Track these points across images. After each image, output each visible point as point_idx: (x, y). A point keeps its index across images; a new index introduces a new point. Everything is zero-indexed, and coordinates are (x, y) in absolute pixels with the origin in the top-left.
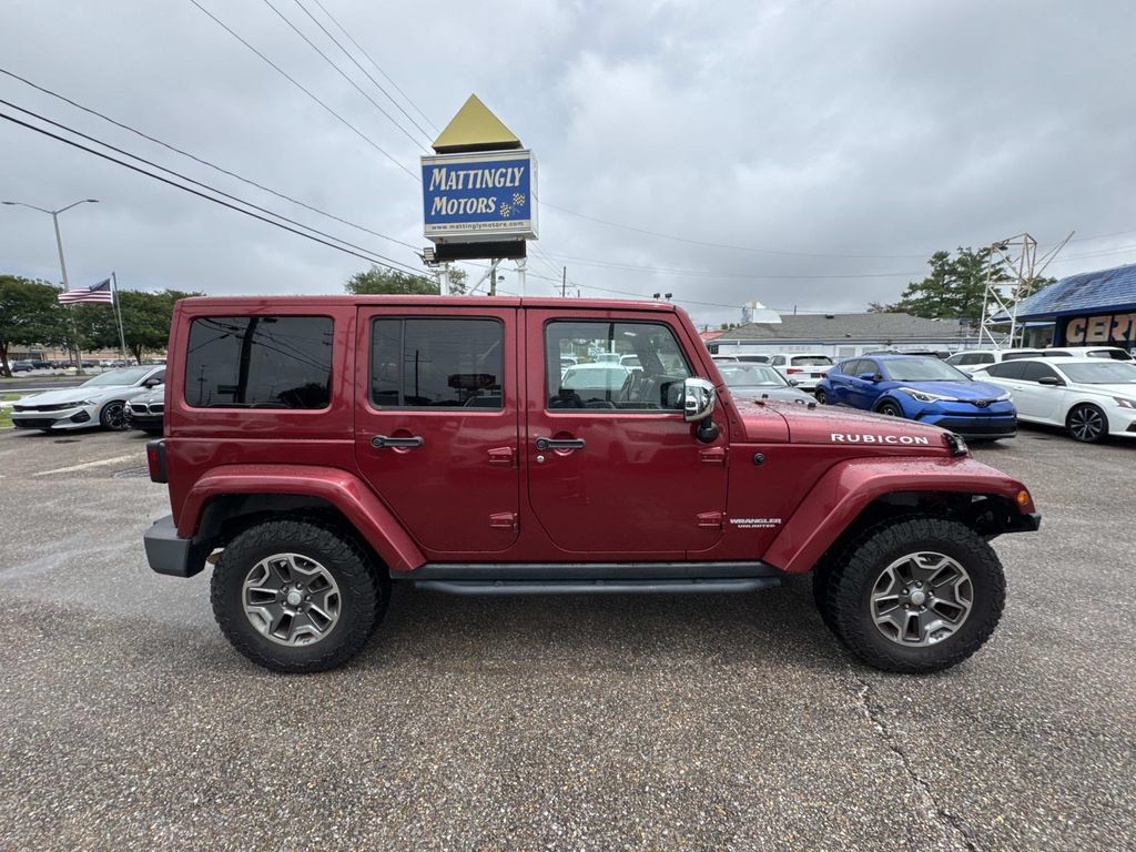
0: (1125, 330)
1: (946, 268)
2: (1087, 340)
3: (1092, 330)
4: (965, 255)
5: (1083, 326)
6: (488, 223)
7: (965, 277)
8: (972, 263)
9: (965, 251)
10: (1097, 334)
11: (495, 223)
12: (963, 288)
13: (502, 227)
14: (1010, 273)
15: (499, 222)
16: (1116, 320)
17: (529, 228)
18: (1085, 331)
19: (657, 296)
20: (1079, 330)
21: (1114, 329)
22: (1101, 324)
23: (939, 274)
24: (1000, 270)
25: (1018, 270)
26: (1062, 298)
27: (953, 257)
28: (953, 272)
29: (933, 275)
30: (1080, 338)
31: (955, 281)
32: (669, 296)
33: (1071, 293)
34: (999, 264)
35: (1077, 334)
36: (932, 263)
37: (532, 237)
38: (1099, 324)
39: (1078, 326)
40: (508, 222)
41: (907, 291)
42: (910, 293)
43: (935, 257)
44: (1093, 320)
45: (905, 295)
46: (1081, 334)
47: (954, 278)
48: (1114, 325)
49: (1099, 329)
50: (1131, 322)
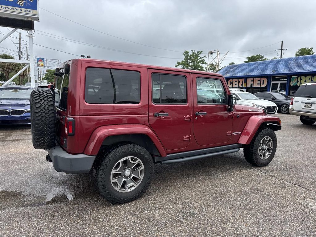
0: (242, 84)
1: (188, 57)
2: (233, 86)
3: (234, 83)
4: (194, 53)
5: (232, 82)
6: (9, 7)
7: (194, 61)
8: (196, 56)
9: (193, 51)
10: (235, 84)
11: (14, 8)
12: (193, 65)
13: (19, 11)
14: (206, 61)
15: (17, 8)
16: (239, 80)
17: (37, 15)
18: (232, 83)
19: (83, 56)
20: (231, 83)
21: (239, 83)
23: (186, 59)
24: (204, 60)
25: (216, 62)
26: (227, 72)
27: (190, 53)
28: (190, 59)
29: (184, 59)
31: (191, 62)
32: (89, 57)
33: (229, 71)
34: (203, 57)
36: (184, 55)
37: (38, 20)
38: (236, 81)
39: (231, 82)
40: (23, 9)
41: (177, 65)
42: (178, 66)
43: (185, 52)
44: (234, 80)
45: (176, 66)
46: (232, 84)
47: (190, 61)
48: (239, 82)
49: (236, 83)
50: (243, 81)
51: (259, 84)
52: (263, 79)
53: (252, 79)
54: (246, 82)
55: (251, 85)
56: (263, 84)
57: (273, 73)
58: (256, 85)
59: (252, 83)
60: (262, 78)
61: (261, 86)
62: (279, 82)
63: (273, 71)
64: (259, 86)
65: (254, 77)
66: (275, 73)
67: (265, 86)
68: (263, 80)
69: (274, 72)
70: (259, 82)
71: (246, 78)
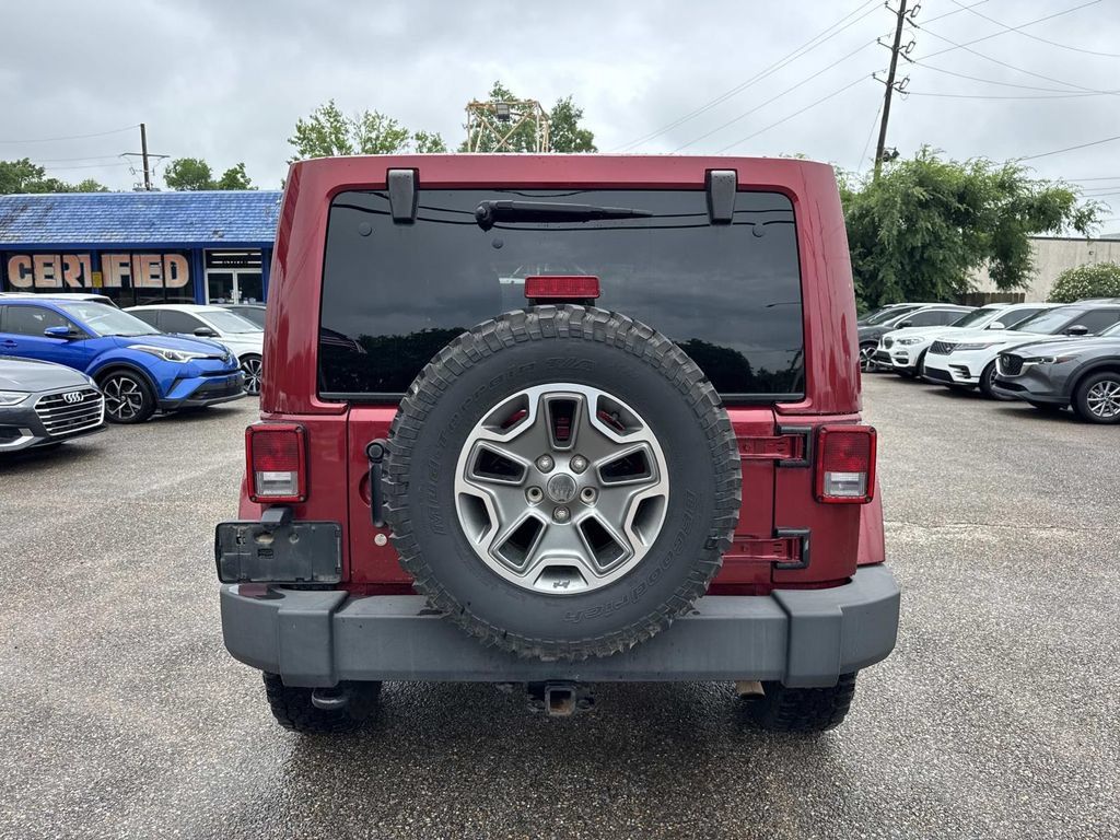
0: (78, 275)
2: (37, 285)
3: (41, 272)
5: (27, 265)
10: (48, 277)
16: (65, 261)
18: (32, 271)
20: (23, 272)
21: (66, 272)
22: (49, 265)
30: (27, 282)
33: (10, 219)
35: (22, 277)
38: (47, 262)
39: (21, 265)
44: (39, 259)
46: (28, 276)
48: (65, 267)
49: (49, 271)
50: (82, 265)
51: (157, 277)
52: (169, 258)
53: (126, 258)
54: (97, 266)
55: (125, 279)
56: (174, 277)
57: (219, 240)
58: (143, 281)
59: (126, 271)
60: (165, 256)
61: (168, 286)
62: (235, 272)
63: (215, 232)
64: (161, 286)
65: (133, 250)
66: (225, 240)
67: (185, 283)
68: (173, 263)
69: (221, 237)
70: (156, 270)
71: (97, 254)
